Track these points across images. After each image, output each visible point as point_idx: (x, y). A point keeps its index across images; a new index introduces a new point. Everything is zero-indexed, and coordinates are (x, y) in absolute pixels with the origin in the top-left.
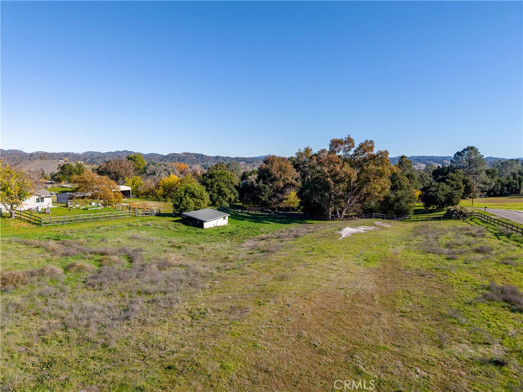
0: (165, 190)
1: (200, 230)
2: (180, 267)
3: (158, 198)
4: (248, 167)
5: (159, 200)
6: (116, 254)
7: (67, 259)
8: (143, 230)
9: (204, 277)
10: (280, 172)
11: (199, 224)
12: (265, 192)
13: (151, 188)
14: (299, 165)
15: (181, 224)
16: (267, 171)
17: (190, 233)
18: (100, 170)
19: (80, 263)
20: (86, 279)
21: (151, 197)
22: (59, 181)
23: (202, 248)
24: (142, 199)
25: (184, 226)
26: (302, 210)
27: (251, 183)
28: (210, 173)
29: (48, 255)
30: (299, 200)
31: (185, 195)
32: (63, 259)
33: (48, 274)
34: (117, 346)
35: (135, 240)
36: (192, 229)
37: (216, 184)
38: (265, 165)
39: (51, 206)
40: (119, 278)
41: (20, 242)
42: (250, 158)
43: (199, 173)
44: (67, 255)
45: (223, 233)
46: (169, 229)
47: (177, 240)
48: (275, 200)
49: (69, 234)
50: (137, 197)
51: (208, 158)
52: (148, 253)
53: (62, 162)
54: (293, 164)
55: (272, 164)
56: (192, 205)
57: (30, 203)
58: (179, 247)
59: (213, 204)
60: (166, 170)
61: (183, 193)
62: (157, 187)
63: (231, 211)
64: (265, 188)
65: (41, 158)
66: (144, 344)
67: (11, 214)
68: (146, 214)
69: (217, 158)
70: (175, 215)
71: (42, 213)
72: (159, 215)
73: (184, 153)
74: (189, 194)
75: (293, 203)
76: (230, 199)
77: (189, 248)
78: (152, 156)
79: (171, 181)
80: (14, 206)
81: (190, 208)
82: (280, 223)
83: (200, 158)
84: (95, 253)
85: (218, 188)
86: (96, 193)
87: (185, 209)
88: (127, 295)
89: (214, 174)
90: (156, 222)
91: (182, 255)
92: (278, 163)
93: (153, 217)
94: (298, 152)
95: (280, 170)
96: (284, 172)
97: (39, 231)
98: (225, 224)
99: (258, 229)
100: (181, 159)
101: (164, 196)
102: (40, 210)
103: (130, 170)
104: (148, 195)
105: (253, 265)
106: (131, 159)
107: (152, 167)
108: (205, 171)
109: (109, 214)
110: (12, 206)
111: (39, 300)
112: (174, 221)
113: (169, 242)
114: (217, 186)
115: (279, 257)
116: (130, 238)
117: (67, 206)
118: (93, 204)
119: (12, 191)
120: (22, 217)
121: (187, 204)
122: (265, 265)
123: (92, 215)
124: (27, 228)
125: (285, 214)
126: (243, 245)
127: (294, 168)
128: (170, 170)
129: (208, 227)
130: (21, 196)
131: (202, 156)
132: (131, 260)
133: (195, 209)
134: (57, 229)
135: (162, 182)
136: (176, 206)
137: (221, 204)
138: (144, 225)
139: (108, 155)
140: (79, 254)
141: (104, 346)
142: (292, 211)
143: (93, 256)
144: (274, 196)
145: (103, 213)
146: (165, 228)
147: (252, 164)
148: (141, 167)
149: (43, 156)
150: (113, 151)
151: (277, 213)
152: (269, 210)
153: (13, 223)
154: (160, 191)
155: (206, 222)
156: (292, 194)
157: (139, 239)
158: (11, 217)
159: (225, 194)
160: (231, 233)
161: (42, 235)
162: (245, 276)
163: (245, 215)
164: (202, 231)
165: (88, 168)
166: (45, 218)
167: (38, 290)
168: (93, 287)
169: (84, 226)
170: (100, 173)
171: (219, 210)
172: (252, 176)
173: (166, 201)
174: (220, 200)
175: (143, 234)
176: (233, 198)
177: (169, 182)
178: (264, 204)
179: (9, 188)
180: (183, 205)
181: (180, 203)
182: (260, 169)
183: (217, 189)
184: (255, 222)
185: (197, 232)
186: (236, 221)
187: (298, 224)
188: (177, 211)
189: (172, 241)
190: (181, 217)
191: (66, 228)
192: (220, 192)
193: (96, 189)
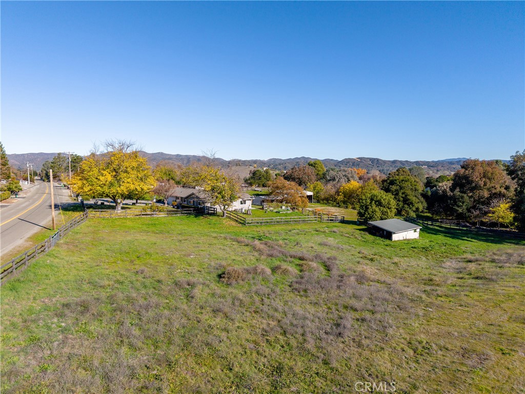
0: (345, 197)
1: (387, 242)
2: (378, 282)
3: (338, 204)
4: (431, 172)
5: (339, 206)
6: (312, 261)
7: (272, 260)
8: (331, 237)
9: (412, 301)
10: (484, 179)
11: (388, 235)
12: (463, 203)
13: (331, 194)
14: (516, 171)
15: (367, 233)
16: (466, 177)
17: (378, 244)
18: (286, 176)
19: (285, 266)
20: (291, 283)
21: (332, 202)
22: (251, 184)
23: (395, 263)
24: (323, 204)
25: (370, 236)
26: (517, 227)
27: (443, 192)
28: (391, 178)
29: (256, 254)
30: (513, 215)
31: (371, 203)
32: (269, 260)
33: (260, 273)
34: (339, 366)
35: (325, 246)
36: (379, 240)
37: (402, 191)
38: (463, 170)
39: (250, 208)
40: (321, 286)
41: (232, 239)
42: (433, 162)
43: (378, 179)
44: (271, 256)
45: (414, 248)
46: (356, 238)
47: (367, 251)
48: (477, 213)
49: (268, 235)
50: (318, 202)
51: (385, 162)
52: (342, 263)
53: (252, 168)
54: (507, 170)
55: (473, 169)
56: (379, 214)
57: (236, 205)
58: (372, 260)
59: (399, 213)
60: (345, 176)
61: (369, 201)
62: (338, 193)
63: (419, 222)
64: (462, 197)
65: (237, 165)
66: (367, 371)
67: (224, 213)
68: (330, 220)
69: (394, 162)
70: (360, 224)
71: (245, 214)
72: (343, 221)
73: (359, 158)
74: (376, 202)
75: (502, 218)
76: (417, 209)
77: (382, 262)
78: (327, 162)
79: (352, 187)
80: (226, 207)
81: (376, 217)
82: (487, 241)
83: (376, 162)
84: (295, 257)
85: (404, 196)
86: (286, 197)
87: (371, 218)
88: (333, 307)
89: (396, 180)
90: (342, 229)
91: (377, 269)
92: (481, 168)
93: (337, 224)
94: (514, 154)
95: (484, 177)
96: (489, 179)
97: (244, 230)
98: (416, 238)
99: (457, 246)
100: (355, 164)
101: (344, 202)
102: (243, 211)
103: (312, 176)
104: (328, 200)
105: (471, 295)
106: (312, 165)
107: (332, 173)
108: (384, 177)
109: (298, 218)
110: (225, 207)
111: (257, 299)
112: (360, 230)
113: (359, 253)
114: (403, 193)
115: (506, 289)
116: (320, 244)
117: (263, 209)
118: (284, 208)
119: (226, 195)
120: (231, 216)
121: (373, 212)
122: (490, 297)
123: (284, 218)
124: (235, 227)
125: (491, 231)
126: (443, 265)
127: (508, 174)
128: (349, 176)
129: (396, 239)
130: (232, 199)
131: (378, 160)
132: (328, 269)
133: (382, 219)
134: (258, 230)
135: (342, 188)
136: (360, 214)
137: (408, 214)
138: (331, 232)
139: (288, 161)
140: (280, 255)
141: (326, 363)
142: (500, 227)
143: (292, 259)
144: (474, 207)
145: (292, 217)
146: (351, 237)
147: (436, 168)
148: (321, 173)
149: (238, 163)
150: (293, 157)
151: (480, 228)
152: (468, 224)
153: (225, 222)
154: (340, 198)
155: (394, 233)
156: (502, 206)
157: (329, 246)
158: (223, 216)
159: (412, 203)
160: (425, 249)
161: (248, 234)
162: (466, 309)
163: (436, 228)
164: (391, 243)
165: (273, 173)
166: (249, 219)
167: (254, 288)
168: (299, 292)
169: (278, 228)
170: (287, 178)
171: (406, 220)
172: (444, 183)
173: (347, 207)
174: (406, 209)
175: (331, 240)
176: (421, 208)
177: (350, 188)
178: (461, 216)
179: (224, 192)
180: (369, 214)
181: (365, 211)
182: (456, 175)
183: (402, 197)
184: (453, 238)
185: (385, 243)
186: (428, 235)
187: (513, 246)
188: (361, 219)
189: (363, 252)
190: (366, 226)
191: (264, 229)
192: (406, 201)
193: (286, 194)
